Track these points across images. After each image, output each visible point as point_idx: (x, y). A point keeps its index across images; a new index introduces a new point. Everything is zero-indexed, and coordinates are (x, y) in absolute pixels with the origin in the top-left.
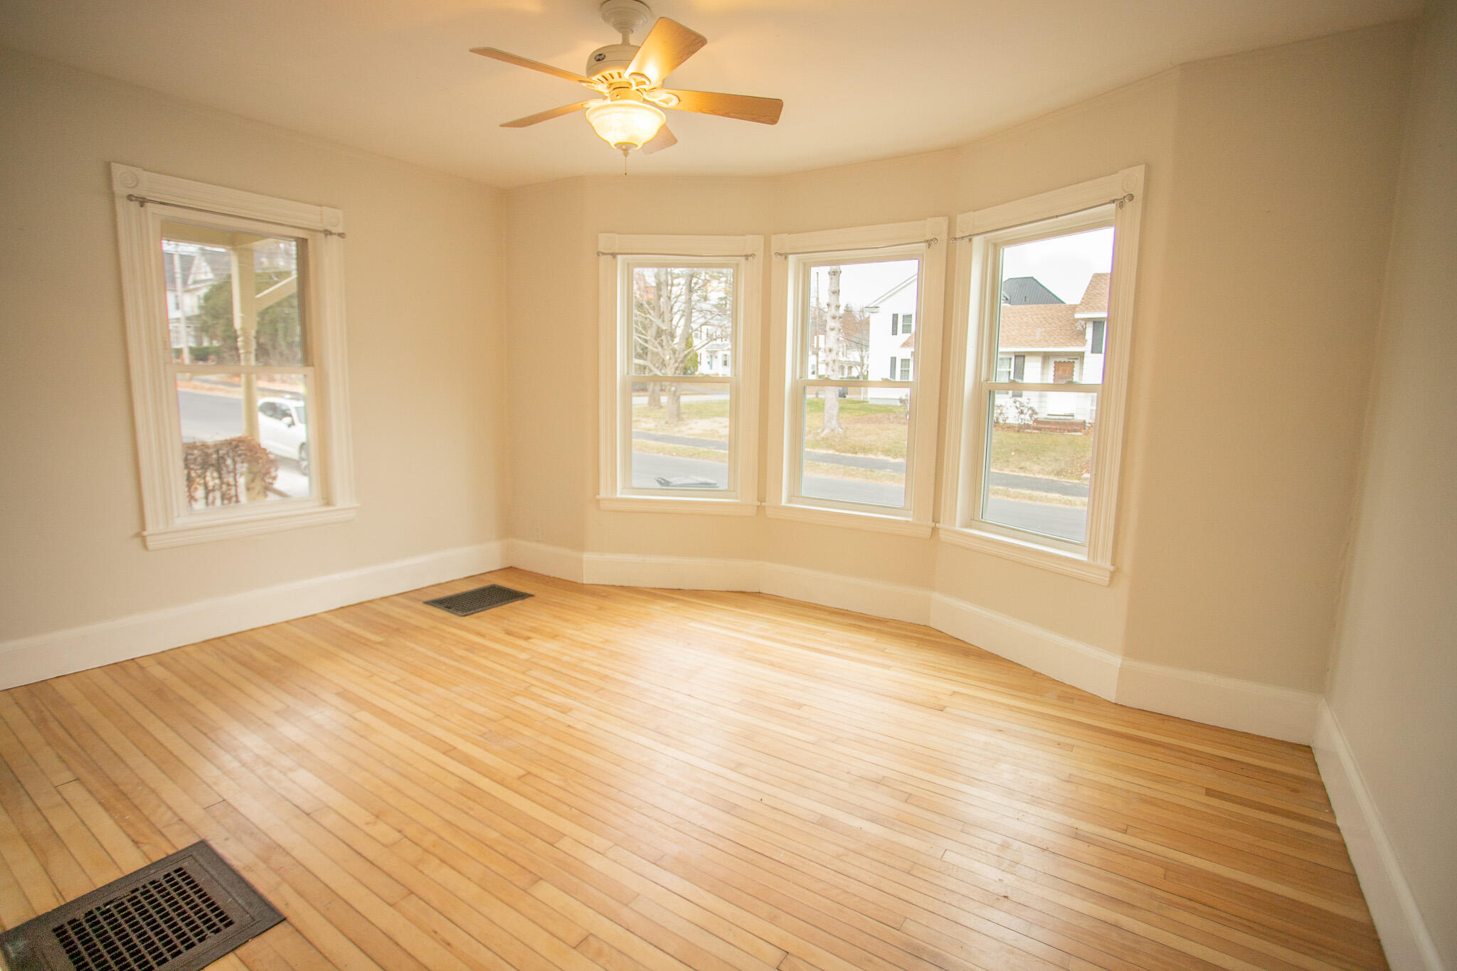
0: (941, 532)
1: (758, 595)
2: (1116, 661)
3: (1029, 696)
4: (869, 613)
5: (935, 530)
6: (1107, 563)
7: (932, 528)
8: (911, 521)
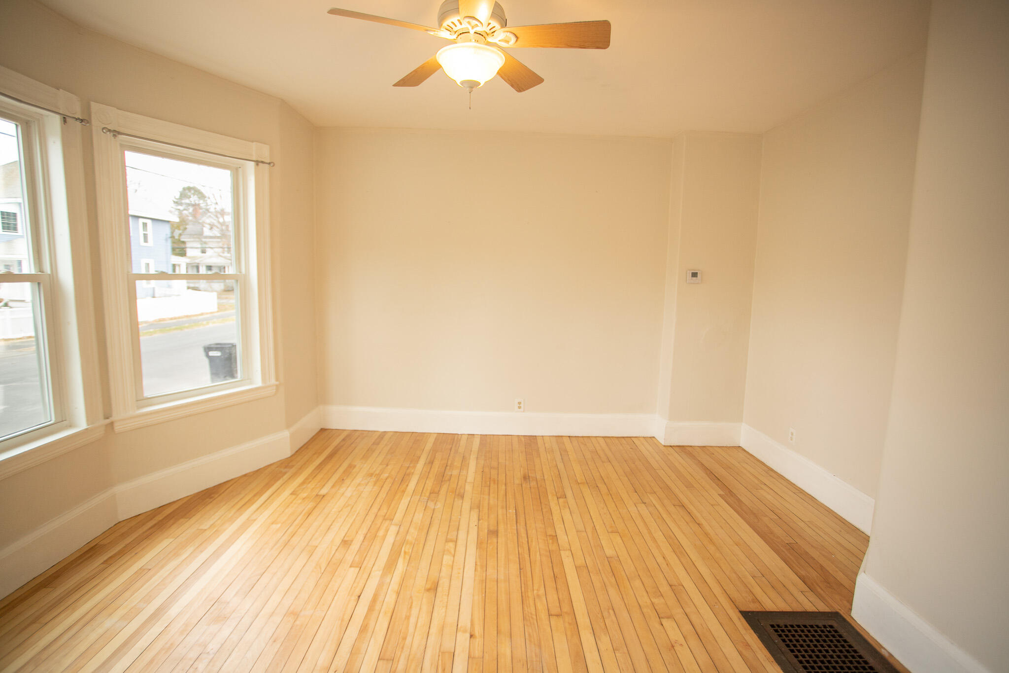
0: (118, 424)
2: (286, 433)
5: (111, 426)
6: (273, 381)
7: (107, 425)
8: (86, 429)
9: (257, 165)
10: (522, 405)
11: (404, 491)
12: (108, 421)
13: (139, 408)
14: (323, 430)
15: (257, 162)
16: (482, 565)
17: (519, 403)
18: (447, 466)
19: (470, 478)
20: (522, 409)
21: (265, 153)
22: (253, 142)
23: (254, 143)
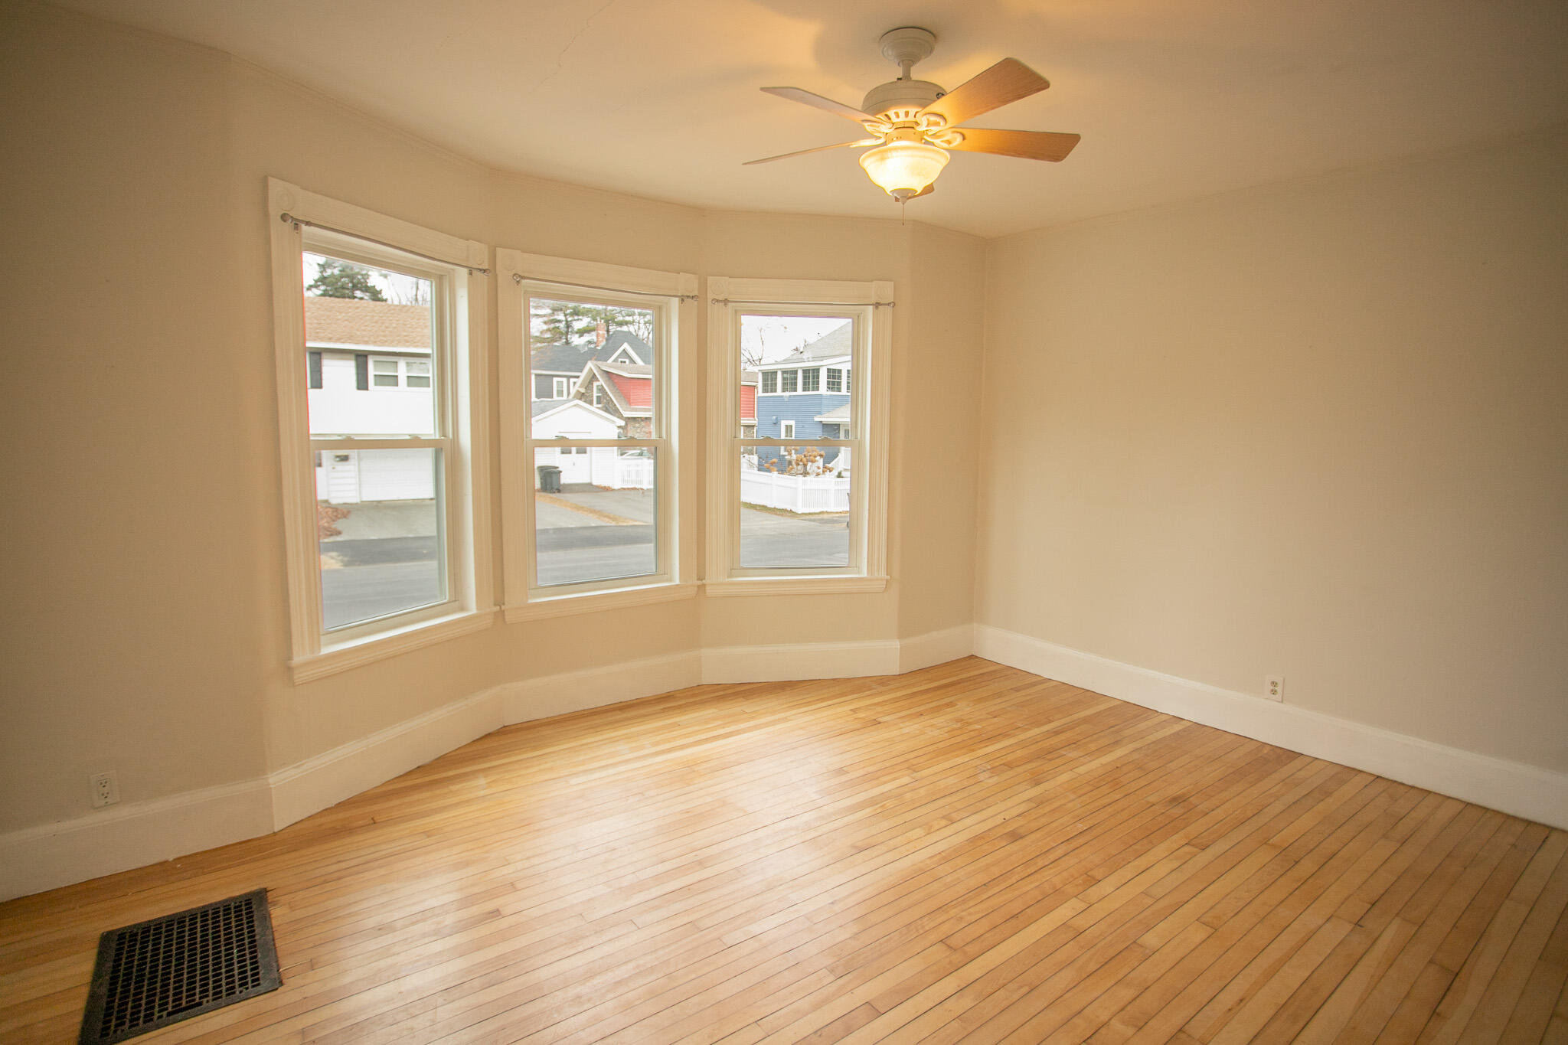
0: (707, 588)
1: (504, 731)
2: (896, 644)
3: (856, 696)
4: (644, 696)
5: (702, 588)
6: (883, 574)
7: (699, 586)
8: (677, 585)
9: (877, 307)
10: (1279, 689)
11: (973, 750)
12: (699, 583)
13: (730, 576)
14: (972, 657)
15: (877, 305)
16: (946, 858)
17: (1274, 684)
18: (1074, 743)
19: (1082, 770)
20: (1278, 697)
21: (887, 291)
22: (872, 281)
23: (874, 283)
